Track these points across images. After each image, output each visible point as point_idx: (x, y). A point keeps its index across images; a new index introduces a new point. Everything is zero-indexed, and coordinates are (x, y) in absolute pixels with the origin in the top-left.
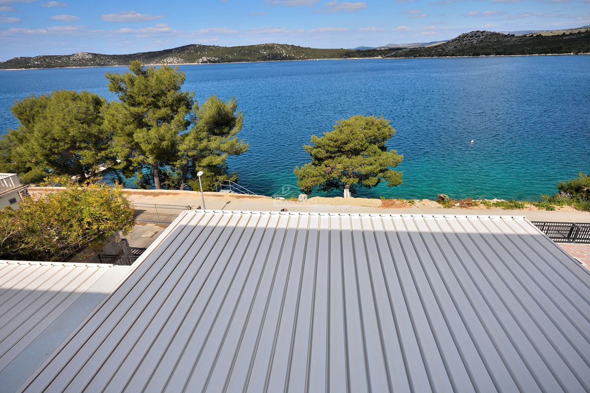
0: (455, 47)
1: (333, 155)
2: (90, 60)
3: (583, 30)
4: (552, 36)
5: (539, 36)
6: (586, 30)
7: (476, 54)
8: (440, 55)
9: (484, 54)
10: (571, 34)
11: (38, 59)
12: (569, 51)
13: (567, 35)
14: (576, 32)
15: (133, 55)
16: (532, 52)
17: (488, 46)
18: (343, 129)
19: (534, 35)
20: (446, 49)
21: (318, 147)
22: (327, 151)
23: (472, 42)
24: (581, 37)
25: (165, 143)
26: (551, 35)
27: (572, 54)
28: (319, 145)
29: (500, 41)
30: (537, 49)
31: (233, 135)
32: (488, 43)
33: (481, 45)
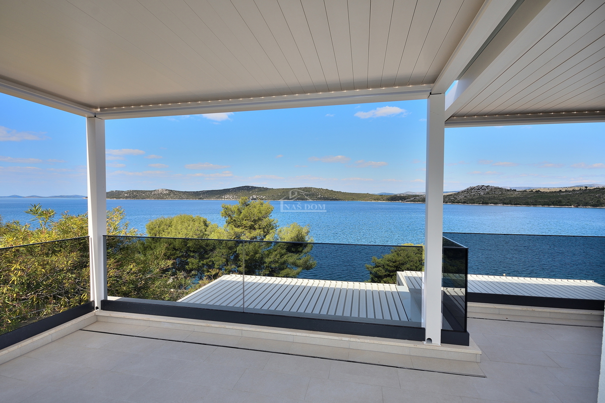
0: (465, 197)
1: (391, 274)
2: (166, 195)
3: (577, 189)
4: (550, 192)
5: (538, 192)
6: (579, 188)
7: (485, 203)
8: (453, 202)
9: (492, 203)
10: (566, 191)
11: (128, 192)
12: (569, 204)
13: (563, 192)
14: (571, 189)
15: (200, 192)
16: (535, 203)
17: (494, 197)
18: (399, 253)
19: (534, 191)
20: (458, 198)
21: (378, 267)
22: (386, 270)
23: (479, 194)
24: (577, 194)
25: (257, 256)
26: (548, 191)
27: (573, 206)
28: (379, 265)
29: (504, 194)
30: (540, 202)
31: (306, 253)
32: (494, 195)
33: (488, 196)
